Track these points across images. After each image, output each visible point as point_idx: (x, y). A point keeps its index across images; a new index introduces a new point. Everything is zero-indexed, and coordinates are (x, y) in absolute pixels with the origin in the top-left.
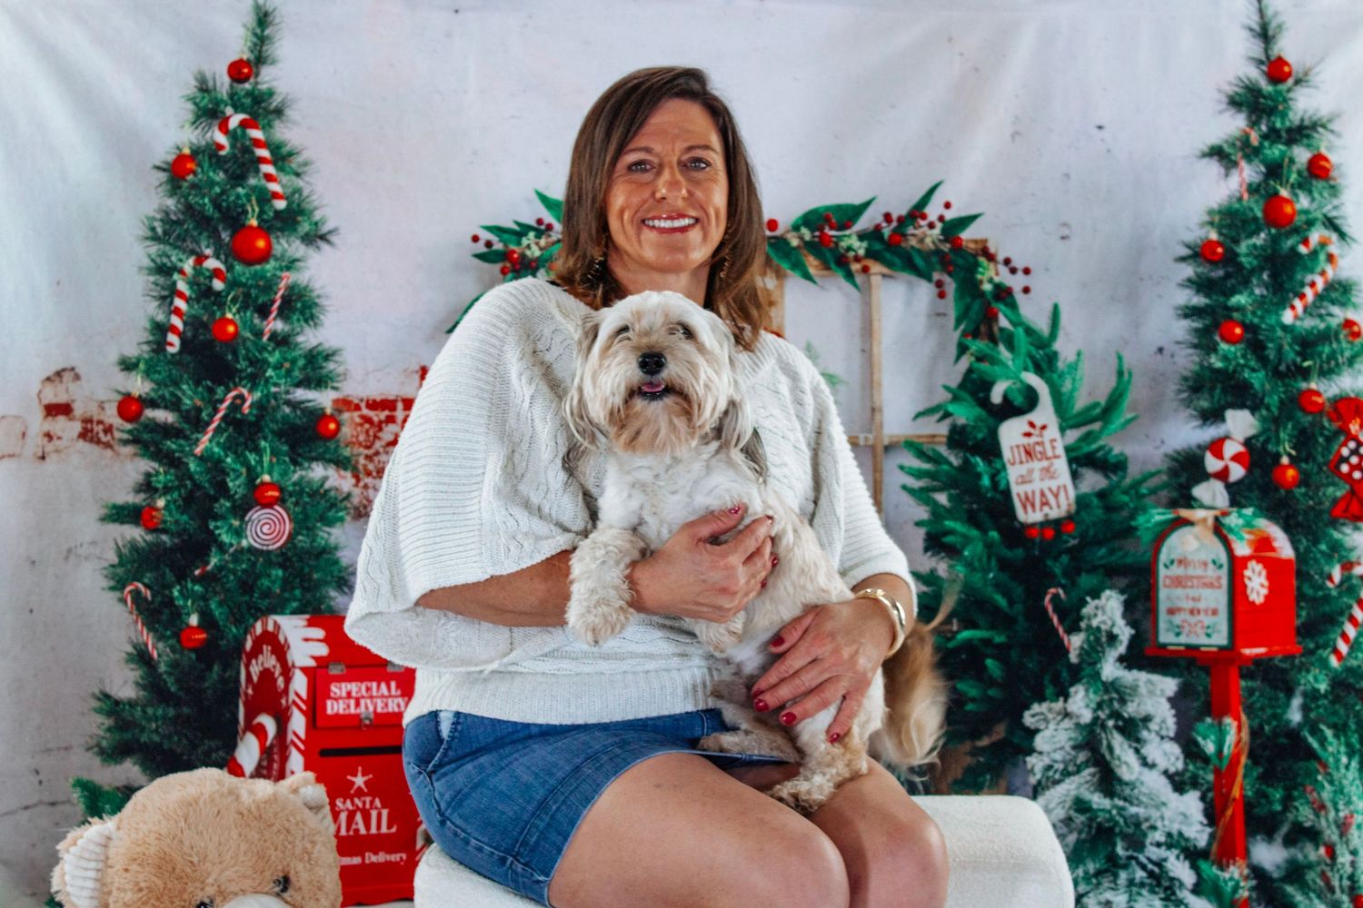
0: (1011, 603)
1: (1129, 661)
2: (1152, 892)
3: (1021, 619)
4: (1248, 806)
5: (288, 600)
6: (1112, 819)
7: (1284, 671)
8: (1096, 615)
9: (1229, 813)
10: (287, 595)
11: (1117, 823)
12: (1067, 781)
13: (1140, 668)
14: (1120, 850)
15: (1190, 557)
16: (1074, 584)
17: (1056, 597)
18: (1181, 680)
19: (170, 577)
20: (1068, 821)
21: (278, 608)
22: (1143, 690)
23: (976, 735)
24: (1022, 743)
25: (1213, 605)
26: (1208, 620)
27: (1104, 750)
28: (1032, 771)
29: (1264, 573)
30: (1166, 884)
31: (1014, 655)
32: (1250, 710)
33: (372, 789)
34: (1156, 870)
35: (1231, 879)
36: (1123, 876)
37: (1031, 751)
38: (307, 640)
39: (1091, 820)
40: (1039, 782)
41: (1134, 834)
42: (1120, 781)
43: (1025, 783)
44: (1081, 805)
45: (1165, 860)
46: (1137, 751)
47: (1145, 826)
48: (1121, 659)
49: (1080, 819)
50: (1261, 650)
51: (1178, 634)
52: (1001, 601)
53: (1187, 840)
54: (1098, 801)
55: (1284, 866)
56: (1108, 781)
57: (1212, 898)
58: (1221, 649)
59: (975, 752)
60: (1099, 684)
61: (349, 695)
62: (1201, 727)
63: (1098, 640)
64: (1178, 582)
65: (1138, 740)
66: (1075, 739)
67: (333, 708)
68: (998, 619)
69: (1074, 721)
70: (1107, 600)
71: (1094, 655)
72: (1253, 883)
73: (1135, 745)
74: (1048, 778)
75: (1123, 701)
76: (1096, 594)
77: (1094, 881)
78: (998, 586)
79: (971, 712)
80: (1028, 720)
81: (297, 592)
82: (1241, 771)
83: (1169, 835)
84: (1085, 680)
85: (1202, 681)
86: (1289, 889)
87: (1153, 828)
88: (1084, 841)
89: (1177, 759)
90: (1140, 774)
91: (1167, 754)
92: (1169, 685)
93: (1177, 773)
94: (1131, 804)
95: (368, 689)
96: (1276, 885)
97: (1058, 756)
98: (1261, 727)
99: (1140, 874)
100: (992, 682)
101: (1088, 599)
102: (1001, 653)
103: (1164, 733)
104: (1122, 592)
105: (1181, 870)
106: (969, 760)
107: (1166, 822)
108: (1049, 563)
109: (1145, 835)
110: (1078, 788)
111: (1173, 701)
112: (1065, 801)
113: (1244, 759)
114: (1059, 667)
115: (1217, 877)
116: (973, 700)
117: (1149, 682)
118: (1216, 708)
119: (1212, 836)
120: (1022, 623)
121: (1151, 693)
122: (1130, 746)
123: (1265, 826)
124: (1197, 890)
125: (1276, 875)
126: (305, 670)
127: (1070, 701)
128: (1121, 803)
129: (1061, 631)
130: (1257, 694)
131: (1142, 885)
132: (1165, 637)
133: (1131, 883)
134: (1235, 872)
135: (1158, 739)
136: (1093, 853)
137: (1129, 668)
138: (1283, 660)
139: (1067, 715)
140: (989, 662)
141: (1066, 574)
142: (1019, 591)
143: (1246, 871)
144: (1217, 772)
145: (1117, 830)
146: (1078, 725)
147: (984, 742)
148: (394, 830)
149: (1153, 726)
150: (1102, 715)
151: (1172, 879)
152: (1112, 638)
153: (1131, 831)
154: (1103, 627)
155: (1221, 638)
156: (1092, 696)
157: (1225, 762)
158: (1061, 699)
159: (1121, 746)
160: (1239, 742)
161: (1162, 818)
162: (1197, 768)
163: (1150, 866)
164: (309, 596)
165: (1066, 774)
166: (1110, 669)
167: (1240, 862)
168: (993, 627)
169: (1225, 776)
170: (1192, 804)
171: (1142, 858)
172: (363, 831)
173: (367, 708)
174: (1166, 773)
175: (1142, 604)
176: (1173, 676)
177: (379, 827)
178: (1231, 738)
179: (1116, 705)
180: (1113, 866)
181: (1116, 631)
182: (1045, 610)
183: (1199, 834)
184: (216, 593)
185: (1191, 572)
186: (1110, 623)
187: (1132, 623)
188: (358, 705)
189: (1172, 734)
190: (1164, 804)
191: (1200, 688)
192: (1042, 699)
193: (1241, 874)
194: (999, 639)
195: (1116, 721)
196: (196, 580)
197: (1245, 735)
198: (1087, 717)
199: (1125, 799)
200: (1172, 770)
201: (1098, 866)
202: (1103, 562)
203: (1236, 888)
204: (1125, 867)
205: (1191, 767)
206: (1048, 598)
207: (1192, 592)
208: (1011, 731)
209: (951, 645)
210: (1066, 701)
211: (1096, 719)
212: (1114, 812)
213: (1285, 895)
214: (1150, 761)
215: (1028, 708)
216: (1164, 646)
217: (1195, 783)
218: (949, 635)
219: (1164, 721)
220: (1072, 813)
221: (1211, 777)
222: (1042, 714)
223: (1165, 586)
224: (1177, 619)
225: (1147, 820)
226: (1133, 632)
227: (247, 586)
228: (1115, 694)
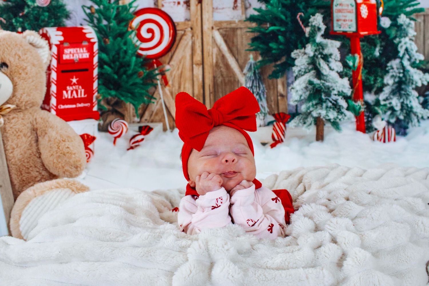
0: (286, 18)
1: (325, 36)
2: (334, 110)
3: (290, 23)
4: (363, 82)
5: (50, 23)
6: (320, 87)
7: (373, 39)
8: (314, 22)
9: (357, 84)
10: (50, 21)
11: (322, 88)
12: (306, 75)
13: (328, 38)
14: (323, 97)
15: (343, 3)
16: (306, 11)
17: (301, 16)
18: (342, 42)
19: (12, 16)
20: (306, 88)
21: (47, 25)
22: (329, 45)
23: (276, 60)
24: (291, 63)
25: (351, 18)
26: (349, 23)
27: (318, 65)
28: (294, 72)
29: (367, 8)
30: (338, 107)
31: (288, 34)
32: (363, 52)
33: (79, 83)
34: (335, 103)
35: (358, 105)
36: (324, 105)
37: (294, 65)
38: (56, 35)
39: (314, 87)
40: (297, 76)
41: (327, 92)
42: (323, 75)
43: (292, 76)
44: (310, 83)
45: (337, 100)
46: (328, 65)
47: (331, 89)
48: (322, 36)
49: (310, 87)
50: (366, 33)
51: (340, 28)
52: (283, 17)
53: (344, 93)
54: (316, 81)
55: (374, 101)
56: (319, 75)
57: (353, 111)
58: (354, 33)
59: (276, 66)
60: (315, 44)
61: (70, 53)
62: (348, 57)
63: (315, 30)
64: (340, 11)
65: (328, 62)
66: (308, 61)
67: (65, 57)
68: (282, 23)
69: (308, 55)
70: (318, 16)
71: (314, 34)
72: (365, 106)
73: (327, 63)
74: (300, 74)
75: (323, 49)
76: (313, 15)
77: (315, 106)
78: (282, 13)
79: (274, 53)
80: (293, 55)
81: (53, 20)
82: (361, 71)
83: (339, 92)
84: (311, 42)
85: (348, 43)
86: (376, 108)
87: (334, 89)
88: (312, 94)
89: (341, 67)
90: (329, 72)
91: (338, 66)
92: (338, 44)
93: (341, 72)
94: (327, 82)
95: (77, 51)
96: (373, 107)
97: (303, 67)
98: (367, 57)
99: (330, 104)
100: (281, 44)
101: (311, 16)
102: (283, 34)
103: (336, 59)
104: (322, 14)
105: (343, 103)
106: (274, 69)
107: (338, 88)
108: (298, 5)
109: (331, 92)
110: (309, 77)
111: (339, 49)
112: (305, 82)
113: (361, 67)
114: (303, 38)
115: (354, 105)
116: (275, 49)
117: (331, 43)
118: (353, 51)
119: (352, 92)
120: (290, 24)
121: (332, 46)
122: (326, 63)
123: (369, 88)
124: (348, 109)
125: (372, 104)
126: (56, 45)
127: (306, 49)
128: (323, 82)
129: (303, 27)
130: (366, 46)
131: (330, 108)
132: (336, 28)
133: (327, 107)
134: (359, 103)
135: (335, 61)
136: (315, 98)
137: (325, 38)
138: (373, 36)
139: (305, 54)
140: (280, 37)
141: (304, 8)
142: (289, 14)
143: (363, 103)
144: (353, 71)
145: (322, 90)
146: (309, 57)
147: (279, 63)
148: (86, 96)
149: (333, 57)
150: (317, 53)
151: (340, 106)
152: (319, 29)
153: (327, 90)
154: (317, 25)
155: (353, 29)
156: (313, 47)
157: (356, 68)
158: (303, 48)
159: (323, 63)
160: (360, 62)
161: (336, 86)
162: (347, 70)
163: (333, 102)
164: (57, 21)
165: (305, 72)
166: (319, 39)
167: (361, 100)
168: (281, 25)
169: (356, 73)
170: (345, 82)
171: (330, 99)
172: (76, 97)
173: (76, 57)
174: (337, 72)
175: (328, 18)
176: (339, 41)
177: (81, 95)
178: (357, 61)
179: (321, 50)
180: (321, 102)
181: (320, 26)
182: (297, 20)
183: (348, 91)
184: (27, 21)
185: (344, 8)
186: (318, 24)
187: (326, 24)
188: (73, 56)
189: (339, 59)
190: (337, 82)
191: (348, 45)
192: (297, 48)
193: (361, 104)
194: (283, 29)
195: (321, 55)
196: (20, 17)
197: (362, 60)
198: (312, 54)
199: (325, 80)
200: (339, 71)
201: (316, 102)
202: (316, 4)
203: (360, 108)
204: (325, 102)
205: (345, 70)
206: (298, 16)
207: (344, 14)
208: (287, 59)
209: (267, 31)
210: (305, 49)
211: (314, 55)
212: (321, 85)
213: (375, 110)
214: (332, 68)
215: (292, 51)
216: (336, 32)
217: (346, 75)
218: (266, 28)
219: (336, 55)
220: (308, 85)
221: (351, 73)
222: (297, 53)
223: (336, 12)
224: (340, 23)
225: (332, 87)
226: (326, 27)
227: (37, 19)
228: (321, 47)
